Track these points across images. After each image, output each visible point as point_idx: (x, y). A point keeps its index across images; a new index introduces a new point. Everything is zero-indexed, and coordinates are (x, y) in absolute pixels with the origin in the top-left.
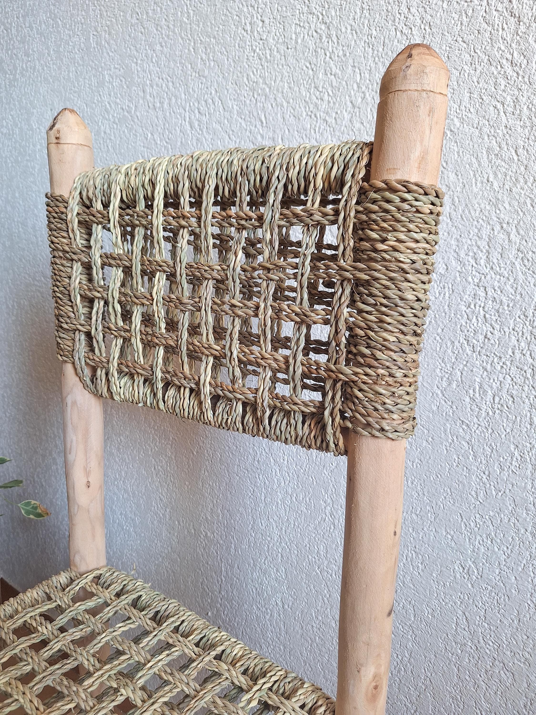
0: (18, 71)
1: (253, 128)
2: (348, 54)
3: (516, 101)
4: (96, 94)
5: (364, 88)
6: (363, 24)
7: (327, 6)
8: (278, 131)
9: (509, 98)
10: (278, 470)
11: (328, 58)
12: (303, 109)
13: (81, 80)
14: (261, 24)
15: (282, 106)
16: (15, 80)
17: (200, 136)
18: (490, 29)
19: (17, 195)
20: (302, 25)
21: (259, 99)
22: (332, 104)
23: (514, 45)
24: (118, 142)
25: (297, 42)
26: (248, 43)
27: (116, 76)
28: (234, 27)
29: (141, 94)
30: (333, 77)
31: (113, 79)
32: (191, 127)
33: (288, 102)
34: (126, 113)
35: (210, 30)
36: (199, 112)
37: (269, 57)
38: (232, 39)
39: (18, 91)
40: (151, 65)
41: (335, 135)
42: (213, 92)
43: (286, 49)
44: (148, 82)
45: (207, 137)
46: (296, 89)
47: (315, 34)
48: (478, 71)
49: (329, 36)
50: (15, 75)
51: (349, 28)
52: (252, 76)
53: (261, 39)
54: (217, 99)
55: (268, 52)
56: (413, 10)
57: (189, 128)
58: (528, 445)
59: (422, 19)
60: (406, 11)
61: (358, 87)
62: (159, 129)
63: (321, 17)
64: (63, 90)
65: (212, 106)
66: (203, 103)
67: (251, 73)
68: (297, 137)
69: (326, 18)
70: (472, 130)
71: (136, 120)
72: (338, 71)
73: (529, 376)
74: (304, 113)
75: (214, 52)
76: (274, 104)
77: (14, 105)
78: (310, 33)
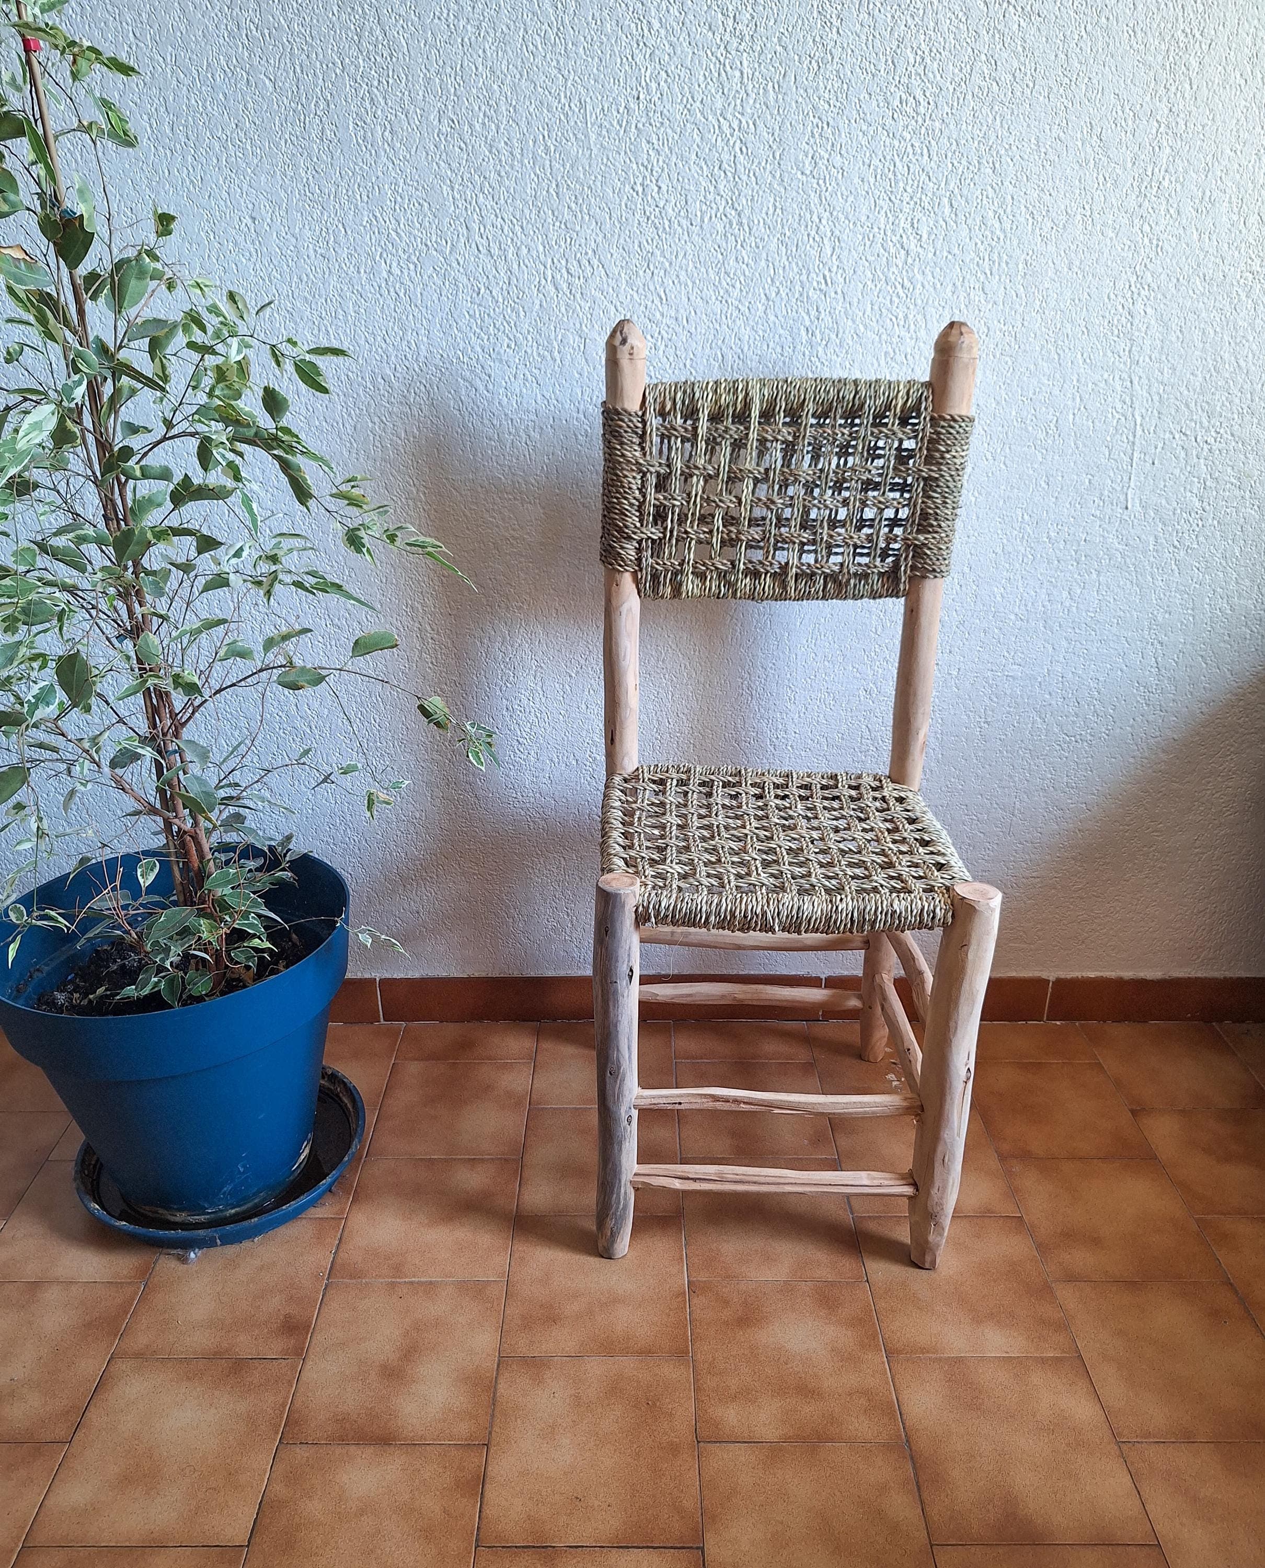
1: (649, 303)
2: (761, 247)
3: (906, 317)
5: (778, 284)
6: (776, 222)
7: (737, 193)
8: (682, 311)
11: (739, 246)
12: (712, 293)
14: (656, 189)
15: (686, 285)
18: (886, 255)
20: (708, 203)
21: (656, 272)
26: (639, 206)
28: (619, 183)
30: (744, 266)
32: (556, 289)
33: (694, 283)
35: (582, 176)
36: (568, 272)
37: (668, 229)
38: (616, 195)
41: (749, 324)
45: (583, 304)
46: (703, 270)
47: (723, 217)
48: (878, 288)
49: (740, 224)
51: (762, 221)
53: (657, 207)
55: (667, 223)
56: (824, 221)
57: (554, 290)
60: (818, 221)
63: (730, 202)
65: (589, 268)
66: (575, 263)
67: (644, 242)
68: (706, 320)
69: (736, 205)
70: (874, 336)
71: (455, 265)
72: (750, 261)
74: (714, 298)
76: (676, 282)
78: (718, 215)
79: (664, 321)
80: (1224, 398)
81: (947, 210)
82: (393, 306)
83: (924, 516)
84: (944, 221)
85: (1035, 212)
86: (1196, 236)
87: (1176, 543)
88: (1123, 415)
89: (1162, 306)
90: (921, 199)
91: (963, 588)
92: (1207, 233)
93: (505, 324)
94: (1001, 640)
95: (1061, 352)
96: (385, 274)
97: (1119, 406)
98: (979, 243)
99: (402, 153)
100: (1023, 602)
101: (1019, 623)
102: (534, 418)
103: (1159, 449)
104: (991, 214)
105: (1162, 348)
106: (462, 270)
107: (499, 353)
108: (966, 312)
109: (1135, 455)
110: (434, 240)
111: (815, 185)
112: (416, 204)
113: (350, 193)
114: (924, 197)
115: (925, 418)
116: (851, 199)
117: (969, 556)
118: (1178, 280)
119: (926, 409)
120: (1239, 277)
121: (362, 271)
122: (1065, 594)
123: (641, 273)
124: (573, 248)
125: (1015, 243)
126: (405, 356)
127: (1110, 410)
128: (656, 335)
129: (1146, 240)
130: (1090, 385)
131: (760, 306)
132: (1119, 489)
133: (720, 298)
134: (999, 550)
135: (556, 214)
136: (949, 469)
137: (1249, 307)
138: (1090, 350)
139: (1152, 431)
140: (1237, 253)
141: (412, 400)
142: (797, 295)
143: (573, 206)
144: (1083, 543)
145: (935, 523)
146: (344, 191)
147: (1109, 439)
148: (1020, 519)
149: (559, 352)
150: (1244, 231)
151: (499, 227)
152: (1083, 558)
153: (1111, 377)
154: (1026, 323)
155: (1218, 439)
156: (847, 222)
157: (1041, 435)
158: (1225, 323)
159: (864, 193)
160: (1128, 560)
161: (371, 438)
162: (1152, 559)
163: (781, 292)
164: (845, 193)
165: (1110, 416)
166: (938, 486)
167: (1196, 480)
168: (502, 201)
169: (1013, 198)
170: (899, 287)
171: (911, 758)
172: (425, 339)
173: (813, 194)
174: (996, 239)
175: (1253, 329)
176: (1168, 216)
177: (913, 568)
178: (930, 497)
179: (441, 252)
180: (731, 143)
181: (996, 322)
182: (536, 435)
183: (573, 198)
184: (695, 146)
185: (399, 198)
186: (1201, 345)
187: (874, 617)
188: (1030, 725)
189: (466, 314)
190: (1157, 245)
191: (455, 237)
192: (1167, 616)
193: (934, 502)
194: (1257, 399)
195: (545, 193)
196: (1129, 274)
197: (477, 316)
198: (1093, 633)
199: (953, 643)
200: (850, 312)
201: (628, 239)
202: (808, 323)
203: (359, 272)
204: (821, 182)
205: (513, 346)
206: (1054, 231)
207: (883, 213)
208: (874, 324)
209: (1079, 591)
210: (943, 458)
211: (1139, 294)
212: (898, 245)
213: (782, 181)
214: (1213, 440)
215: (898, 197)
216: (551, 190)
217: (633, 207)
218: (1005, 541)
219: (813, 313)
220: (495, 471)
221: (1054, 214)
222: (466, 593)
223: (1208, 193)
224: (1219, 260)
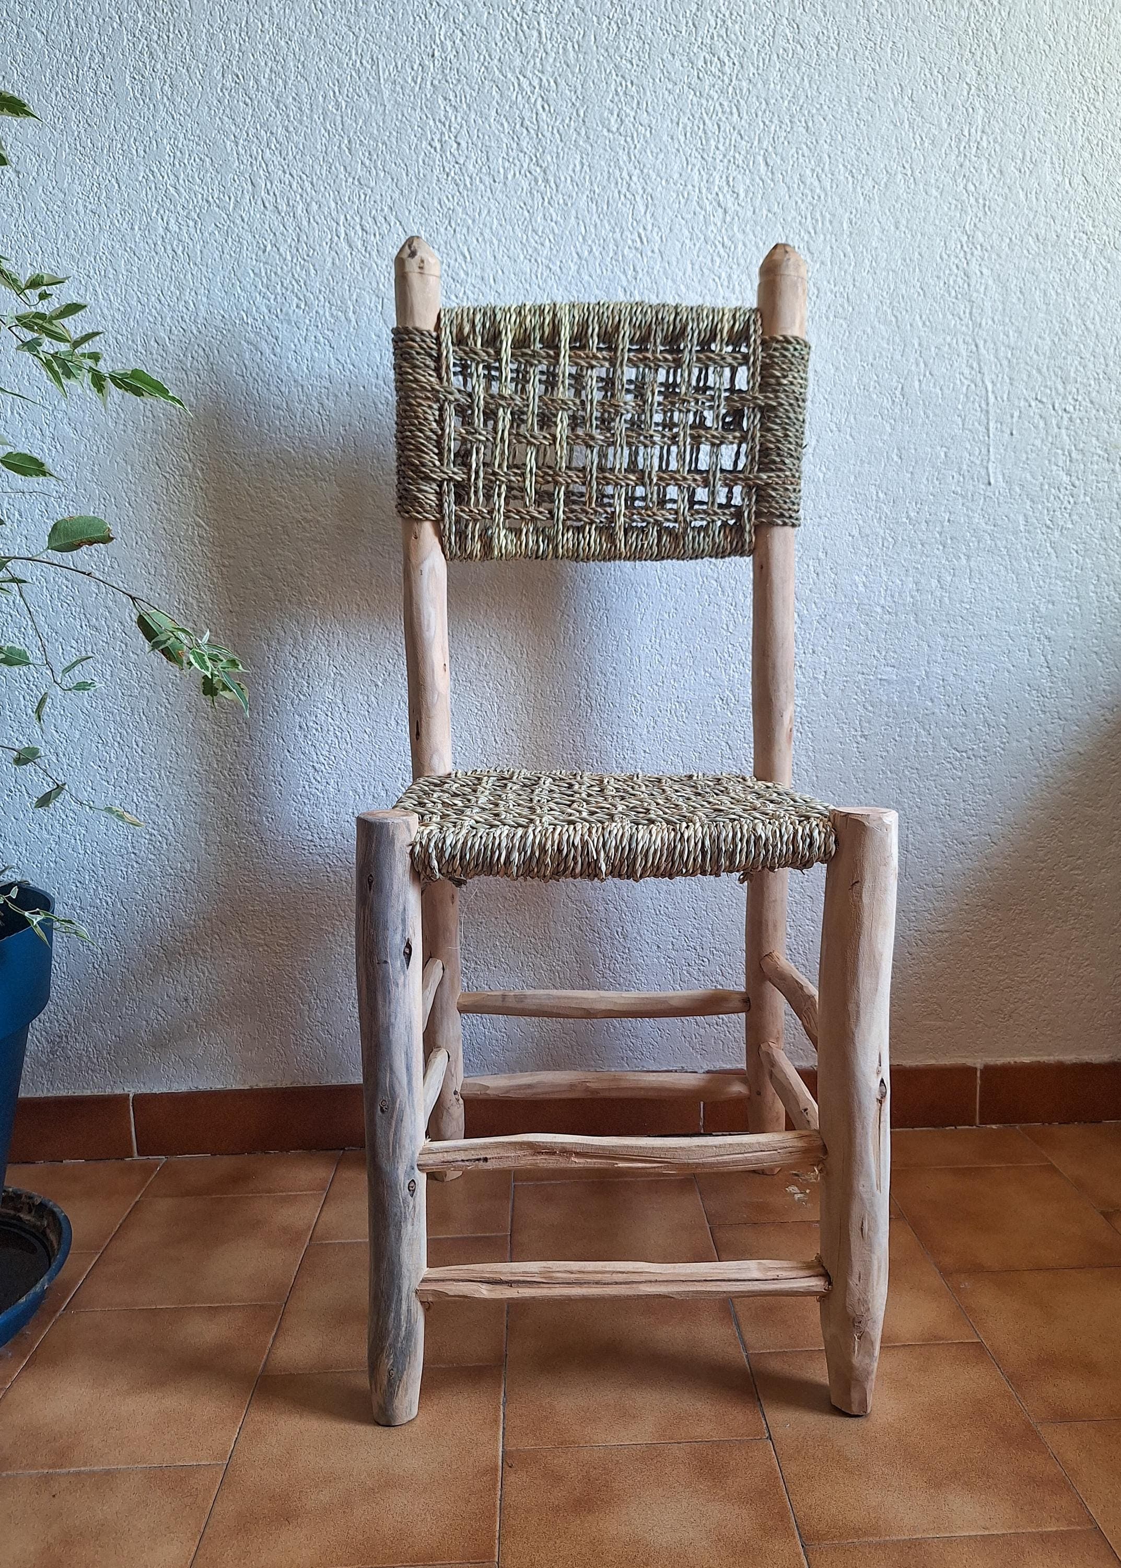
1: (452, 262)
2: (569, 205)
5: (590, 242)
6: (584, 178)
7: (541, 150)
8: (488, 270)
10: (514, 669)
11: (546, 204)
14: (455, 145)
15: (491, 243)
18: (703, 212)
20: (511, 160)
21: (457, 229)
22: (554, 252)
24: (201, 247)
26: (437, 162)
28: (415, 139)
29: (249, 187)
30: (553, 224)
32: (350, 246)
33: (500, 241)
34: (216, 208)
35: (375, 132)
36: (363, 229)
37: (469, 186)
38: (412, 152)
42: (386, 209)
44: (263, 173)
45: (379, 262)
46: (509, 227)
47: (528, 174)
48: (697, 247)
49: (547, 181)
51: (569, 179)
52: (448, 202)
53: (457, 163)
55: (468, 180)
56: (635, 178)
57: (347, 248)
60: (628, 178)
61: (585, 240)
63: (534, 159)
65: (385, 225)
67: (445, 198)
68: (514, 280)
69: (540, 162)
72: (559, 218)
74: (522, 257)
75: (384, 161)
76: (480, 240)
78: (523, 172)
79: (469, 280)
80: (1076, 362)
81: (763, 167)
82: (169, 264)
83: (764, 451)
84: (761, 179)
85: (854, 171)
86: (1022, 195)
87: (1048, 522)
88: (972, 381)
89: (997, 266)
90: (734, 157)
91: (821, 577)
92: (1034, 193)
93: (294, 282)
94: (870, 637)
95: (898, 315)
96: (161, 231)
97: (966, 371)
98: (800, 202)
99: (183, 106)
100: (889, 592)
101: (887, 617)
102: (328, 384)
103: (1015, 419)
104: (808, 172)
105: (1004, 309)
106: (246, 227)
107: (287, 314)
109: (991, 425)
110: (216, 195)
111: (622, 142)
112: (197, 160)
113: (125, 147)
114: (737, 155)
115: (755, 341)
116: (661, 156)
117: (823, 539)
118: (1011, 239)
119: (755, 331)
120: (1072, 237)
121: (136, 228)
122: (934, 582)
123: (442, 230)
124: (368, 204)
125: (837, 200)
126: (182, 317)
127: (957, 376)
128: (461, 295)
129: (972, 200)
130: (933, 349)
131: (572, 265)
132: (978, 462)
133: (528, 257)
134: (855, 532)
135: (349, 169)
136: (787, 396)
137: (1088, 268)
138: (928, 312)
139: (1005, 399)
140: (1067, 213)
141: (189, 365)
142: (611, 254)
143: (367, 162)
144: (946, 523)
145: (778, 459)
146: (119, 146)
147: (960, 407)
148: (875, 498)
149: (354, 313)
150: (1071, 192)
151: (287, 183)
152: (949, 541)
153: (955, 341)
154: (857, 284)
155: (1077, 407)
156: (659, 179)
157: (887, 404)
158: (1065, 285)
159: (674, 150)
160: (998, 542)
161: (142, 408)
162: (1024, 540)
163: (594, 250)
164: (655, 150)
165: (958, 382)
166: (777, 416)
167: (1060, 452)
168: (290, 157)
169: (830, 157)
170: (720, 246)
171: (777, 748)
172: (205, 299)
173: (621, 152)
174: (816, 197)
175: (1096, 290)
176: (991, 176)
177: (758, 514)
178: (770, 430)
179: (224, 209)
180: (533, 100)
181: (825, 283)
182: (330, 404)
183: (367, 154)
184: (494, 103)
185: (178, 153)
186: (1044, 307)
188: (913, 739)
189: (251, 272)
190: (984, 205)
191: (239, 194)
192: (1050, 606)
193: (774, 435)
194: (1112, 363)
195: (336, 148)
196: (959, 233)
197: (263, 274)
198: (971, 627)
199: (816, 642)
200: (670, 272)
201: (426, 196)
202: (625, 284)
203: (132, 229)
204: (629, 139)
205: (303, 306)
206: (876, 189)
207: (696, 170)
208: (697, 284)
209: (949, 579)
210: (780, 384)
211: (972, 254)
212: (714, 203)
213: (588, 138)
214: (1072, 408)
215: (711, 155)
216: (343, 146)
217: (431, 163)
218: (861, 522)
219: (630, 272)
220: (283, 443)
221: (874, 173)
222: (250, 585)
223: (1028, 153)
224: (1049, 220)
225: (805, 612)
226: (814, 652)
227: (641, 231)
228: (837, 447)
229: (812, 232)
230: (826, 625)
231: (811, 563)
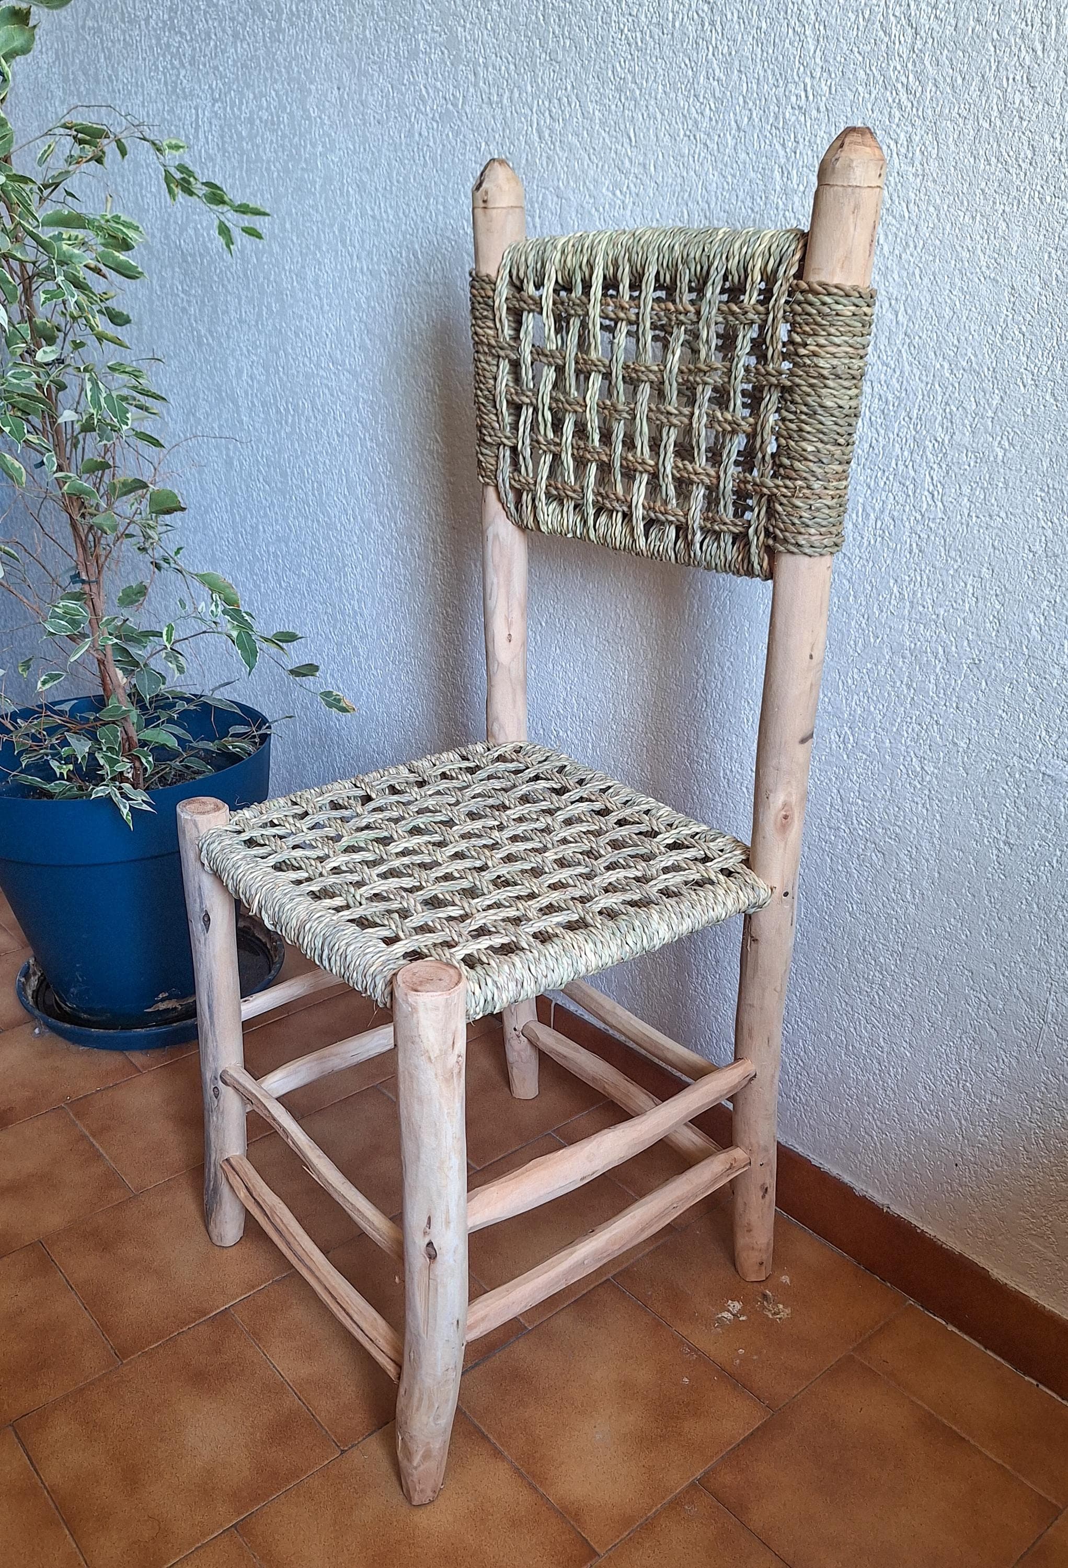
0: (284, 16)
1: (619, 148)
2: (733, 53)
3: (910, 140)
4: (406, 70)
5: (751, 104)
9: (902, 135)
11: (710, 54)
12: (680, 126)
13: (383, 43)
15: (655, 118)
16: (280, 30)
17: (551, 153)
18: (886, 39)
19: (288, 226)
21: (626, 104)
23: (909, 65)
24: (439, 152)
25: (674, 26)
26: (614, 17)
27: (436, 44)
29: (472, 78)
30: (716, 83)
31: (430, 48)
32: (540, 137)
33: (663, 114)
34: (450, 106)
36: (550, 115)
37: (640, 43)
39: (284, 51)
40: (485, 32)
41: (716, 166)
42: (569, 87)
43: (661, 34)
44: (481, 60)
45: (561, 154)
46: (673, 95)
48: (873, 96)
49: (712, 23)
50: (279, 22)
52: (619, 69)
53: (630, 14)
54: (574, 98)
55: (639, 34)
57: (538, 139)
58: (907, 578)
59: (817, 14)
61: (745, 102)
62: (497, 136)
64: (355, 57)
65: (568, 109)
66: (556, 101)
67: (618, 65)
68: (673, 165)
71: (464, 119)
72: (722, 75)
73: (910, 493)
74: (682, 133)
75: (570, 25)
76: (645, 115)
77: (279, 72)
91: (979, 604)
96: (417, 137)
106: (471, 123)
108: (999, 123)
110: (451, 92)
112: (440, 53)
113: (396, 49)
117: (991, 550)
126: (428, 229)
131: (729, 140)
134: (1038, 548)
135: (542, 43)
141: (432, 279)
142: (771, 119)
143: (556, 29)
146: (393, 48)
149: (540, 217)
161: (405, 321)
168: (501, 36)
170: (902, 91)
179: (456, 106)
181: (1046, 137)
183: (557, 20)
187: (853, 623)
191: (466, 87)
195: (534, 18)
199: (962, 694)
212: (904, 22)
216: (539, 14)
218: (1049, 533)
225: (954, 648)
226: (957, 708)
227: (808, 80)
228: (1029, 412)
229: (1039, 48)
230: (979, 675)
231: (970, 582)
